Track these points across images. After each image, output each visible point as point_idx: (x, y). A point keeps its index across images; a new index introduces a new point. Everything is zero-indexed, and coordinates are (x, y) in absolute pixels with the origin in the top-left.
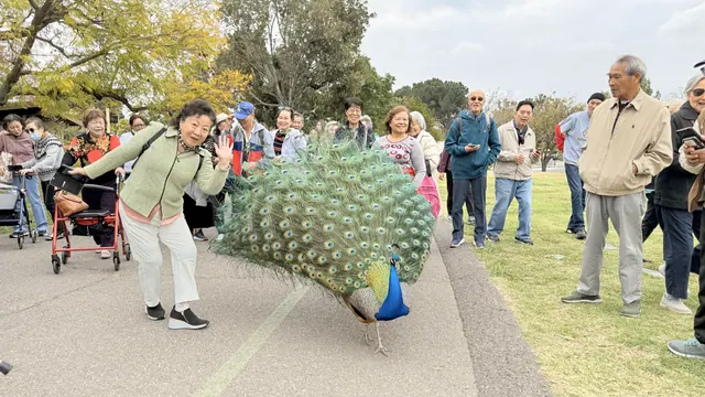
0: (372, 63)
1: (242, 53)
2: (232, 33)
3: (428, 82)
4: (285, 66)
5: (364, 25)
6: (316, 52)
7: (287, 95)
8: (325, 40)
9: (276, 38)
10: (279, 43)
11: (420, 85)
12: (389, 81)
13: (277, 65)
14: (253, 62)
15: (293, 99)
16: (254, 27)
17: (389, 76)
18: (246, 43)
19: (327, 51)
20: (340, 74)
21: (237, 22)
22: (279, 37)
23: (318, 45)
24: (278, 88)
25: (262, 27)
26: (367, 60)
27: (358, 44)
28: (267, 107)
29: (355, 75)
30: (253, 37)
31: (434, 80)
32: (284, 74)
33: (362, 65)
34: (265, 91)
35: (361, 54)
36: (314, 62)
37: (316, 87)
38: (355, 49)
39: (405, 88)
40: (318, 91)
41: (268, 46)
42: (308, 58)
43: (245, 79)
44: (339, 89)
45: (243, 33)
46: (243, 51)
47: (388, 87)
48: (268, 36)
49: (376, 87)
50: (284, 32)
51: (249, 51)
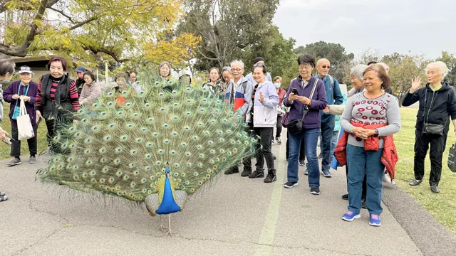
0: (280, 31)
1: (194, 25)
2: (189, 11)
3: (317, 44)
4: (223, 33)
5: (276, 5)
6: (243, 23)
7: (222, 52)
8: (249, 15)
9: (216, 15)
10: (218, 18)
11: (311, 46)
12: (291, 42)
13: (216, 33)
14: (202, 30)
15: (226, 55)
16: (203, 7)
17: (291, 39)
18: (197, 18)
19: (250, 23)
20: (258, 38)
21: (191, 4)
22: (219, 13)
23: (245, 19)
24: (216, 48)
25: (208, 7)
26: (277, 28)
27: (271, 17)
28: (209, 60)
29: (269, 39)
30: (201, 14)
31: (321, 42)
32: (221, 39)
33: (273, 32)
34: (208, 50)
35: (273, 24)
36: (241, 30)
37: (242, 47)
38: (269, 22)
39: (300, 47)
40: (243, 50)
41: (211, 20)
42: (237, 28)
43: (196, 40)
44: (257, 49)
45: (195, 11)
46: (195, 23)
47: (291, 47)
48: (211, 14)
49: (283, 47)
50: (223, 10)
51: (199, 24)
